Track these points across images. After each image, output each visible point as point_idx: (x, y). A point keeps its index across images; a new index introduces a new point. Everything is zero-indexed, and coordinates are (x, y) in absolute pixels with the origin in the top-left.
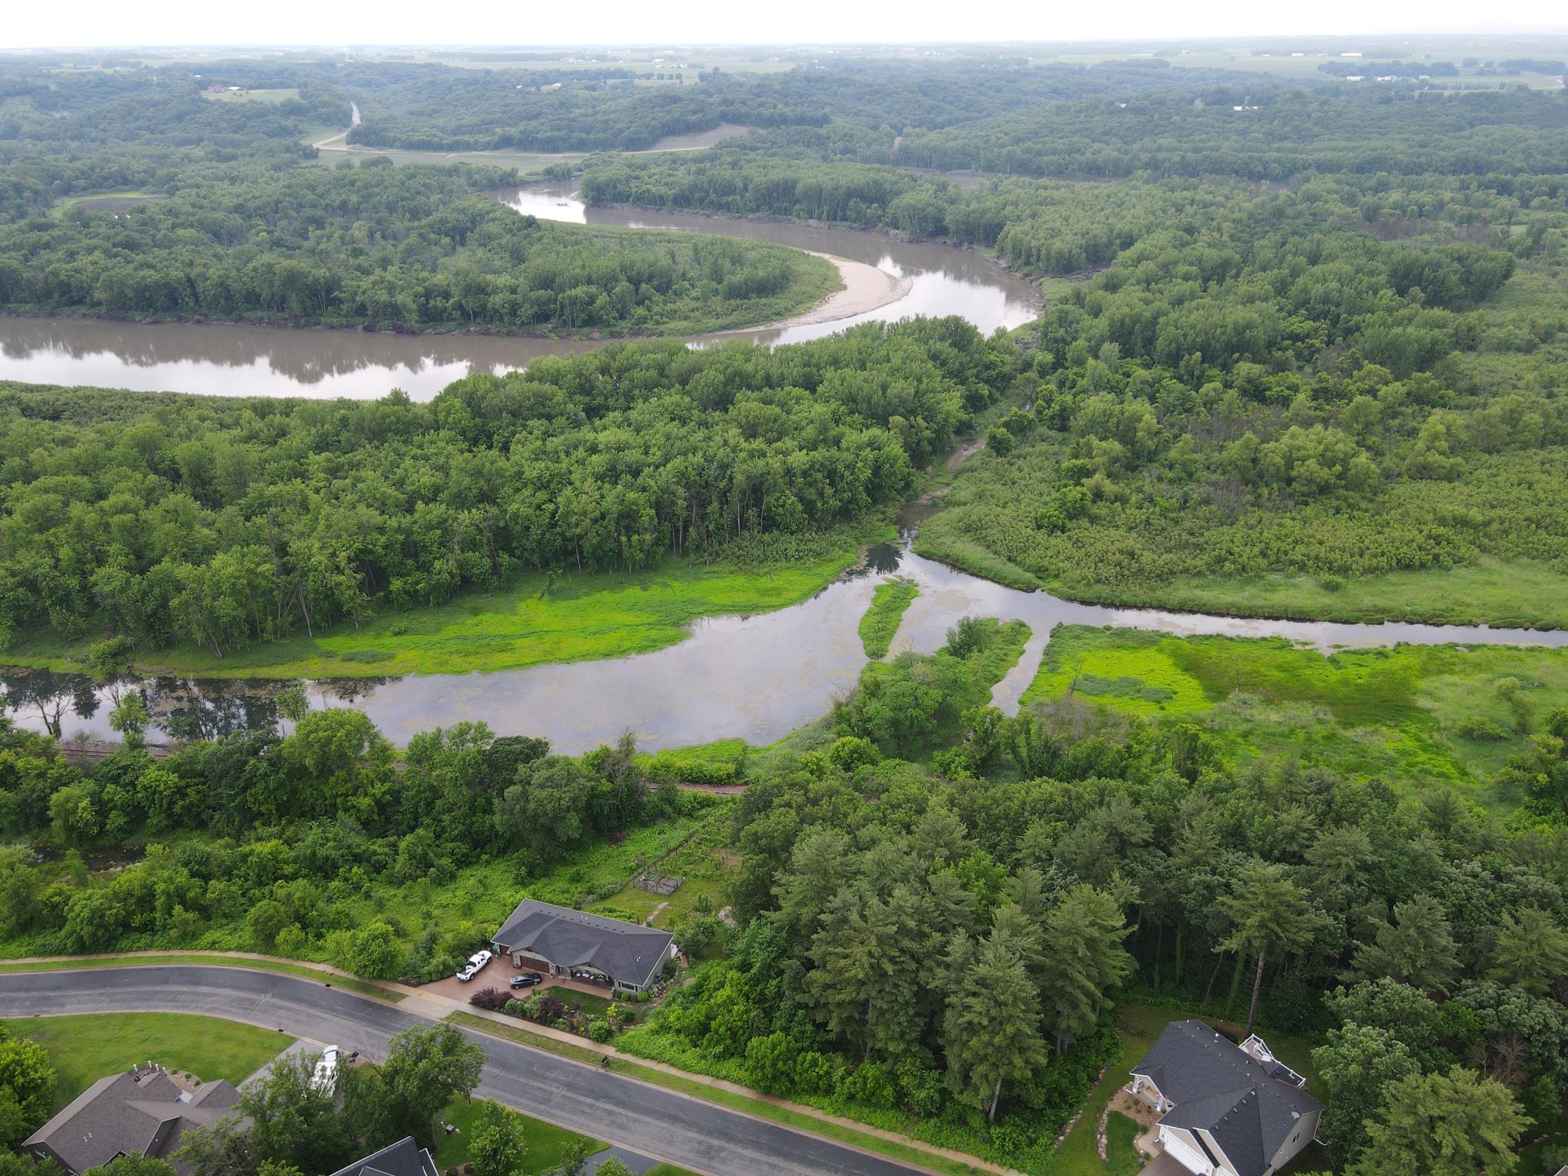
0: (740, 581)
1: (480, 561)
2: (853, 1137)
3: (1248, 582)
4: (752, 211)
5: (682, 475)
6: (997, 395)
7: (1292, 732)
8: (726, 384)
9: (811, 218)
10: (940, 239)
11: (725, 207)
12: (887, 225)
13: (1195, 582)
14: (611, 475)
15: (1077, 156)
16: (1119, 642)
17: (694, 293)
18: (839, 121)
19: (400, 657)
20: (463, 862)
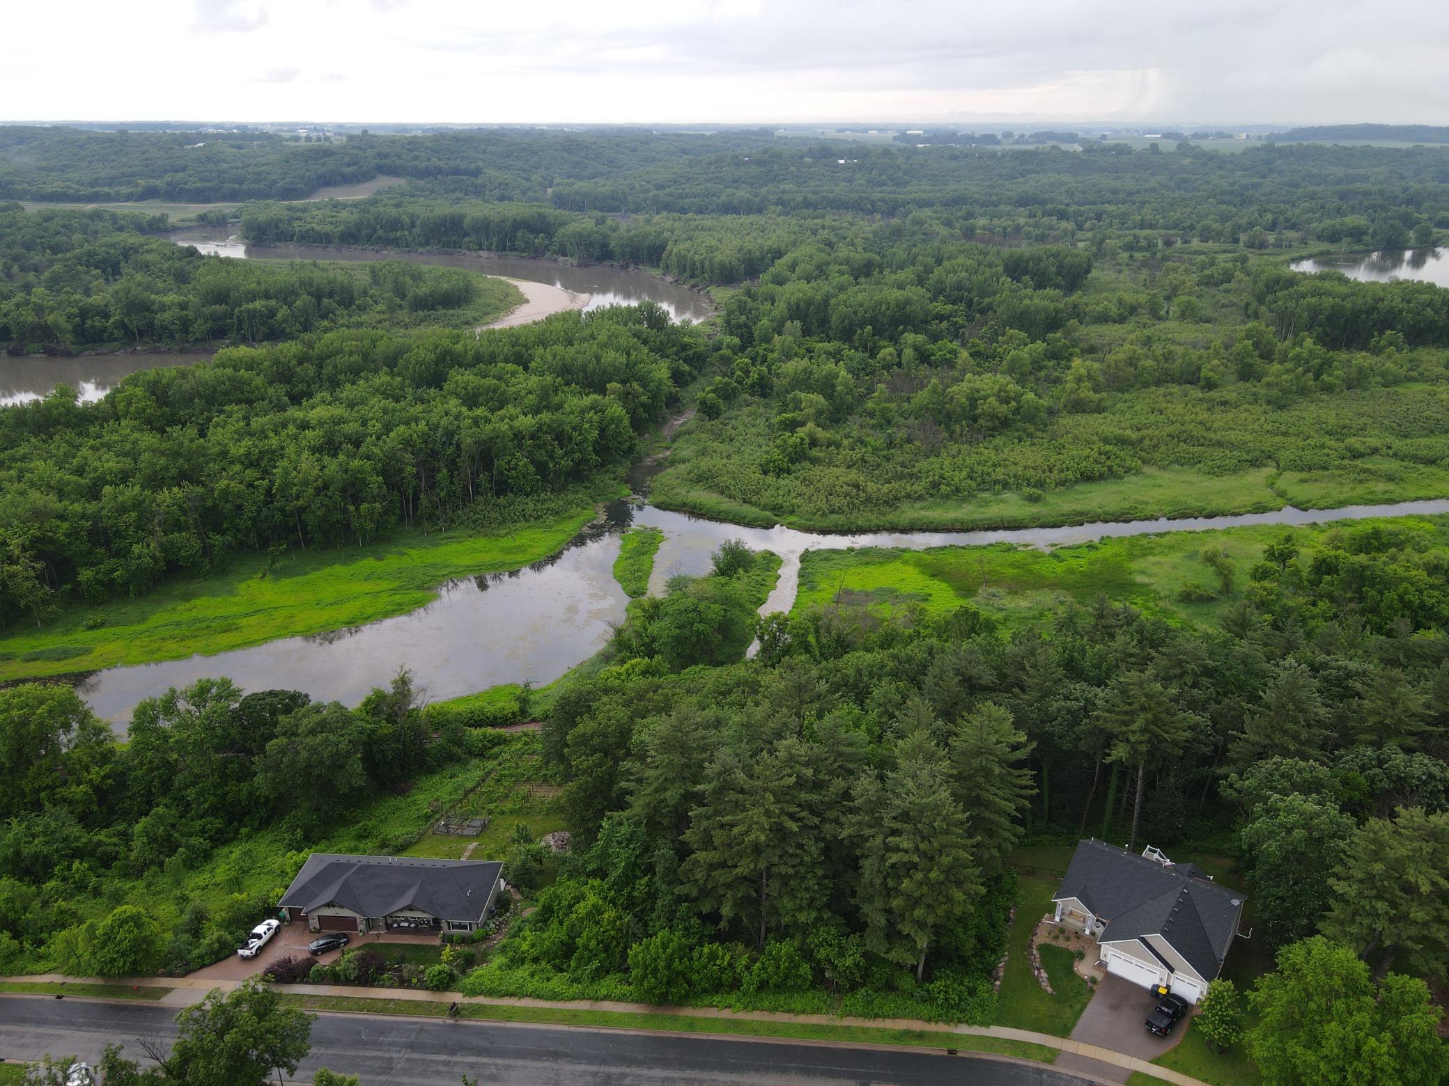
0: (481, 543)
1: (188, 542)
2: (773, 1029)
3: (964, 500)
4: (421, 245)
5: (408, 443)
6: (695, 373)
7: (1041, 615)
8: (437, 364)
9: (481, 249)
10: (607, 263)
11: (396, 243)
12: (555, 252)
13: (918, 505)
14: (330, 447)
15: (714, 198)
16: (865, 559)
17: (378, 308)
18: (491, 173)
19: (99, 650)
20: (221, 839)
